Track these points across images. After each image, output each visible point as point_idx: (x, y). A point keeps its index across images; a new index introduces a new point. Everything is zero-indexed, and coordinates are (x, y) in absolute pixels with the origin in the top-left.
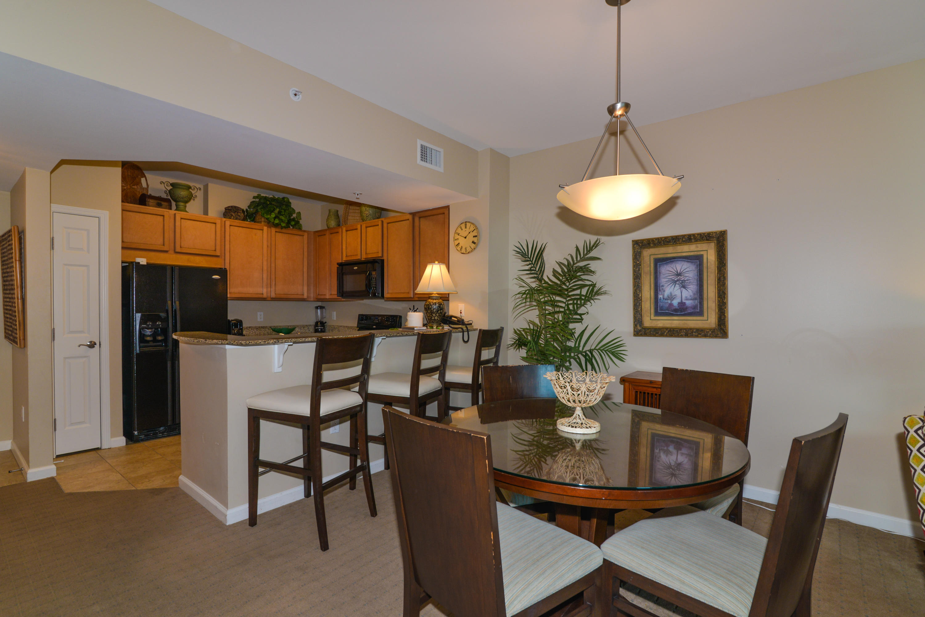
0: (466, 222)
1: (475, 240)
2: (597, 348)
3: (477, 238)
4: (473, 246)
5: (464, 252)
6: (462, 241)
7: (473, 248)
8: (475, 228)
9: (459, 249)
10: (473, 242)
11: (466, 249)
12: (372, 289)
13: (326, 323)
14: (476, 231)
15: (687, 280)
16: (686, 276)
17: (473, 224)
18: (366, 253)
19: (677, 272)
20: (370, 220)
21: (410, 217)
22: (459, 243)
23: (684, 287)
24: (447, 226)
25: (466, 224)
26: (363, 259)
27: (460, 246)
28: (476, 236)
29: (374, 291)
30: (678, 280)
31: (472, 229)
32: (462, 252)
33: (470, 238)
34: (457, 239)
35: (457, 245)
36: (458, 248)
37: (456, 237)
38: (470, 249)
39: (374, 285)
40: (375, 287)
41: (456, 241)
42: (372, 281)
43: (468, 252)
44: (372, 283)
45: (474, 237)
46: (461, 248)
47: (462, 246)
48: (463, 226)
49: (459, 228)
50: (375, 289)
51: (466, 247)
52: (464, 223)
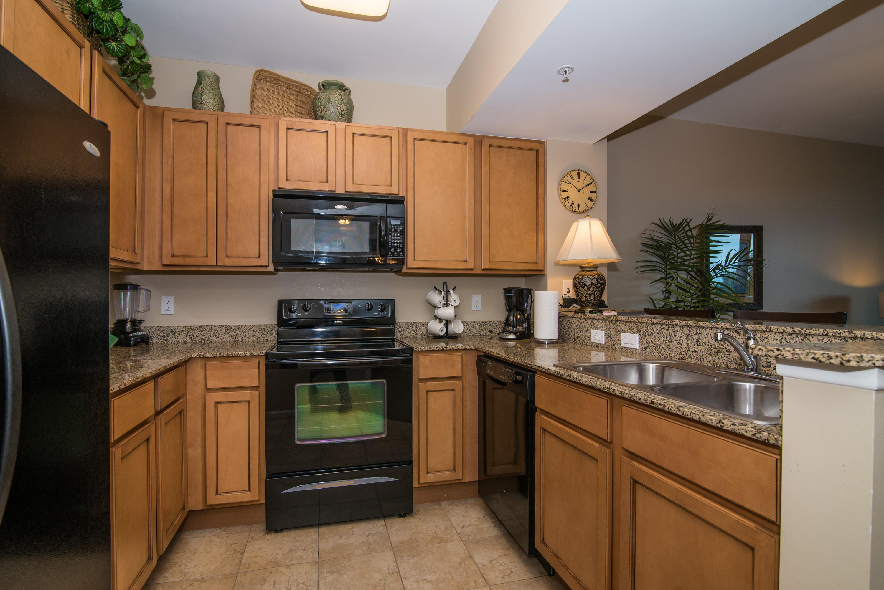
0: (578, 170)
1: (593, 196)
3: (595, 194)
4: (590, 204)
5: (577, 210)
6: (574, 196)
7: (589, 206)
8: (592, 181)
9: (569, 205)
10: (590, 199)
11: (579, 206)
12: (393, 250)
13: (141, 322)
14: (594, 185)
17: (589, 175)
18: (354, 184)
21: (470, 141)
22: (568, 197)
24: (541, 169)
25: (579, 173)
26: (343, 193)
27: (570, 201)
28: (594, 192)
29: (398, 254)
31: (588, 181)
32: (574, 209)
33: (586, 193)
34: (566, 191)
35: (565, 199)
36: (567, 203)
37: (562, 187)
38: (586, 208)
39: (397, 243)
40: (400, 248)
41: (562, 193)
42: (392, 236)
43: (582, 210)
44: (392, 239)
45: (591, 192)
46: (572, 204)
47: (573, 202)
48: (574, 174)
49: (568, 175)
50: (400, 252)
51: (580, 203)
52: (576, 171)
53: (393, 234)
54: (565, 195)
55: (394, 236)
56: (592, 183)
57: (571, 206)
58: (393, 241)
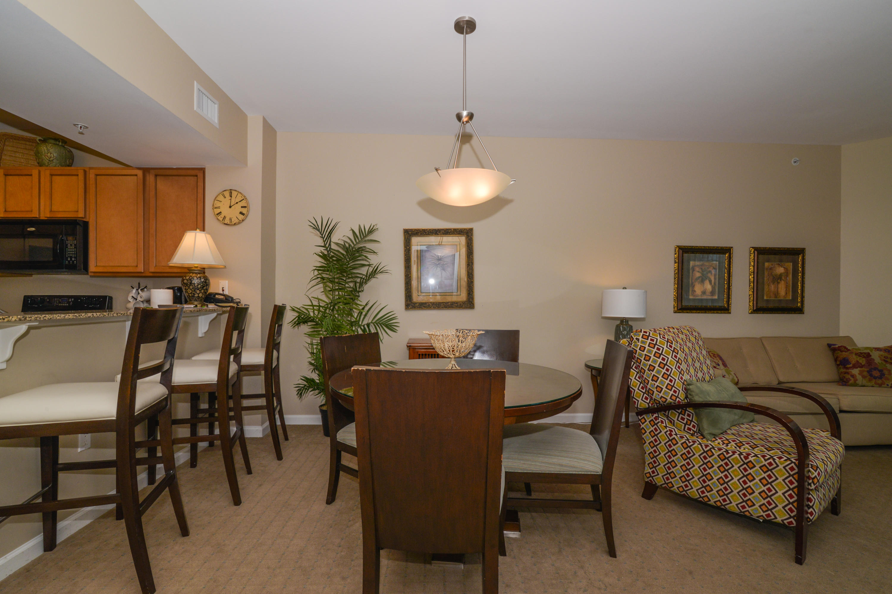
0: (230, 190)
1: (244, 211)
2: (374, 321)
3: (246, 209)
4: (241, 217)
5: (229, 223)
6: (226, 211)
7: (240, 219)
8: (243, 198)
9: (221, 219)
10: (241, 213)
11: (230, 219)
12: (69, 259)
14: (246, 202)
15: (446, 264)
16: (445, 261)
18: (51, 211)
19: (438, 257)
20: (55, 166)
21: (140, 173)
22: (221, 212)
23: (444, 270)
24: (200, 191)
25: (231, 192)
26: (41, 218)
27: (222, 216)
28: (245, 207)
29: (73, 262)
30: (439, 264)
31: (239, 198)
32: (226, 222)
33: (238, 208)
34: (219, 207)
35: (217, 214)
36: (219, 218)
37: (215, 205)
38: (237, 221)
39: (72, 254)
40: (74, 257)
41: (215, 210)
42: (68, 249)
43: (234, 223)
44: (68, 251)
45: (242, 207)
46: (224, 218)
47: (225, 216)
48: (227, 194)
49: (221, 195)
50: (74, 260)
51: (231, 217)
52: (228, 190)
53: (69, 248)
54: (217, 211)
55: (70, 249)
56: (243, 199)
57: (223, 220)
58: (69, 252)
